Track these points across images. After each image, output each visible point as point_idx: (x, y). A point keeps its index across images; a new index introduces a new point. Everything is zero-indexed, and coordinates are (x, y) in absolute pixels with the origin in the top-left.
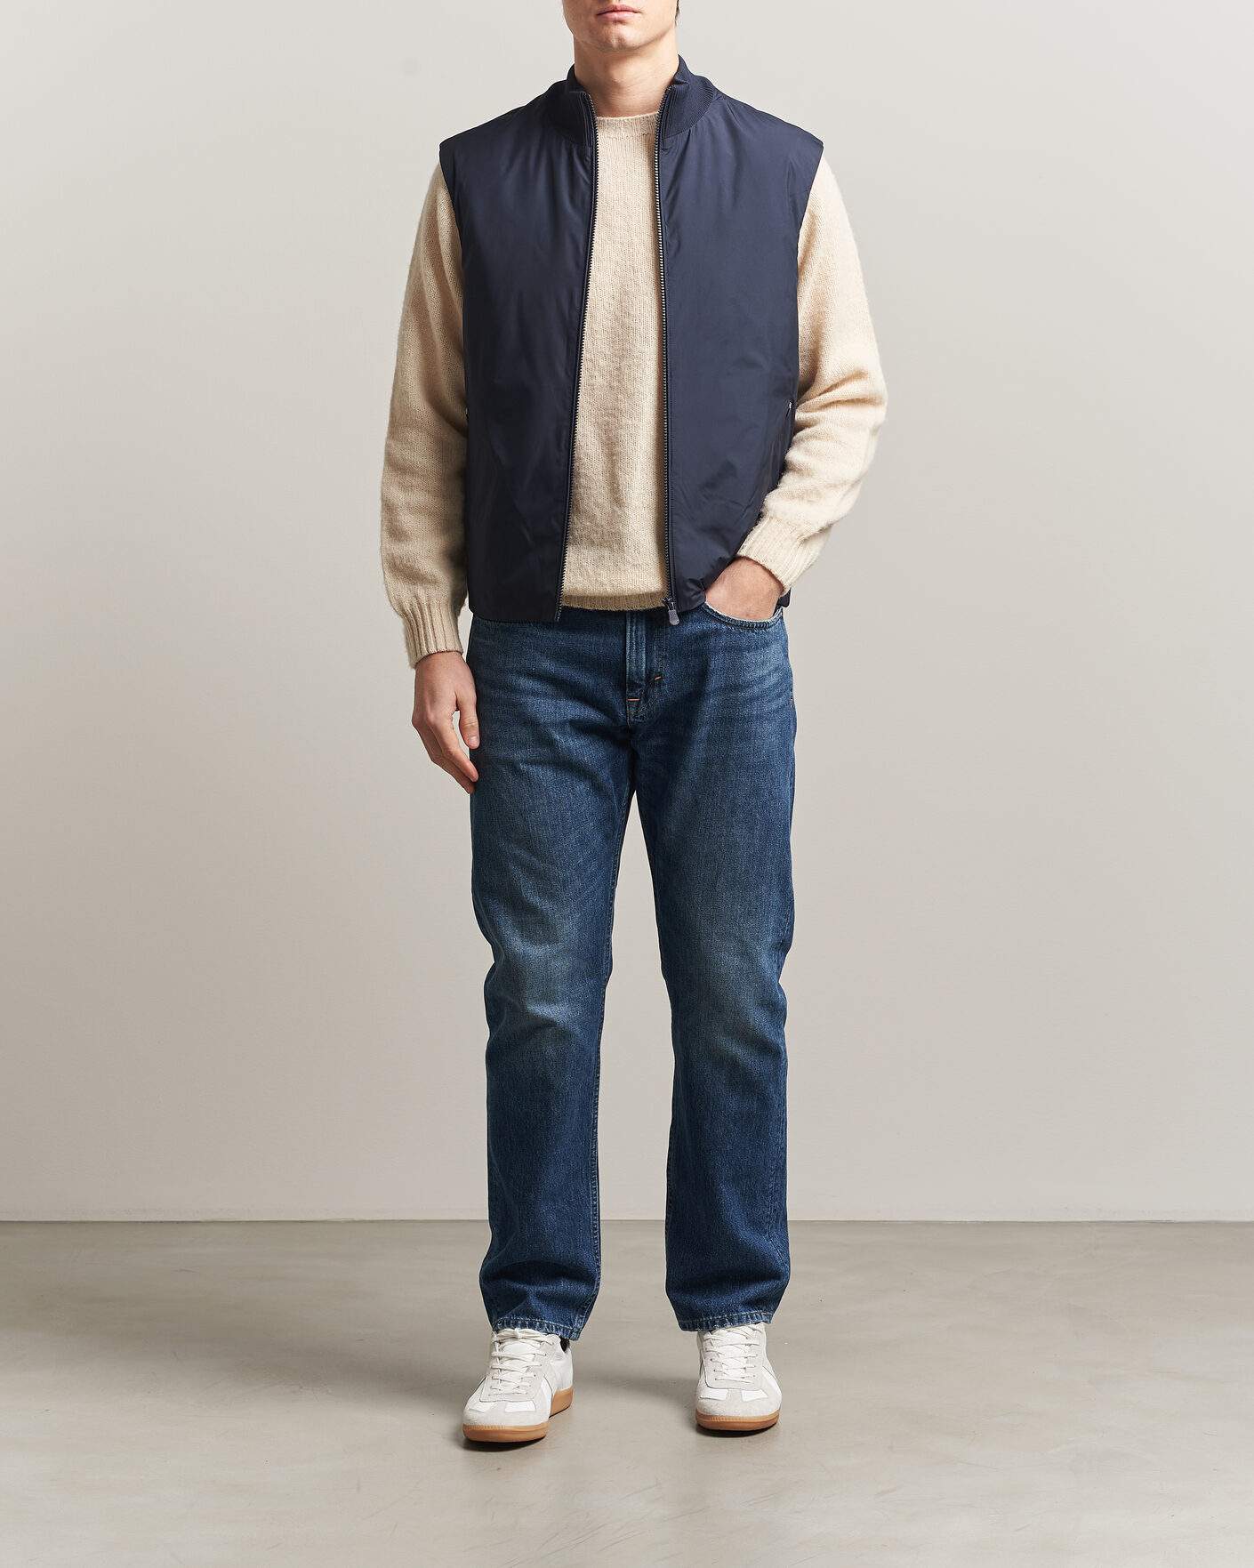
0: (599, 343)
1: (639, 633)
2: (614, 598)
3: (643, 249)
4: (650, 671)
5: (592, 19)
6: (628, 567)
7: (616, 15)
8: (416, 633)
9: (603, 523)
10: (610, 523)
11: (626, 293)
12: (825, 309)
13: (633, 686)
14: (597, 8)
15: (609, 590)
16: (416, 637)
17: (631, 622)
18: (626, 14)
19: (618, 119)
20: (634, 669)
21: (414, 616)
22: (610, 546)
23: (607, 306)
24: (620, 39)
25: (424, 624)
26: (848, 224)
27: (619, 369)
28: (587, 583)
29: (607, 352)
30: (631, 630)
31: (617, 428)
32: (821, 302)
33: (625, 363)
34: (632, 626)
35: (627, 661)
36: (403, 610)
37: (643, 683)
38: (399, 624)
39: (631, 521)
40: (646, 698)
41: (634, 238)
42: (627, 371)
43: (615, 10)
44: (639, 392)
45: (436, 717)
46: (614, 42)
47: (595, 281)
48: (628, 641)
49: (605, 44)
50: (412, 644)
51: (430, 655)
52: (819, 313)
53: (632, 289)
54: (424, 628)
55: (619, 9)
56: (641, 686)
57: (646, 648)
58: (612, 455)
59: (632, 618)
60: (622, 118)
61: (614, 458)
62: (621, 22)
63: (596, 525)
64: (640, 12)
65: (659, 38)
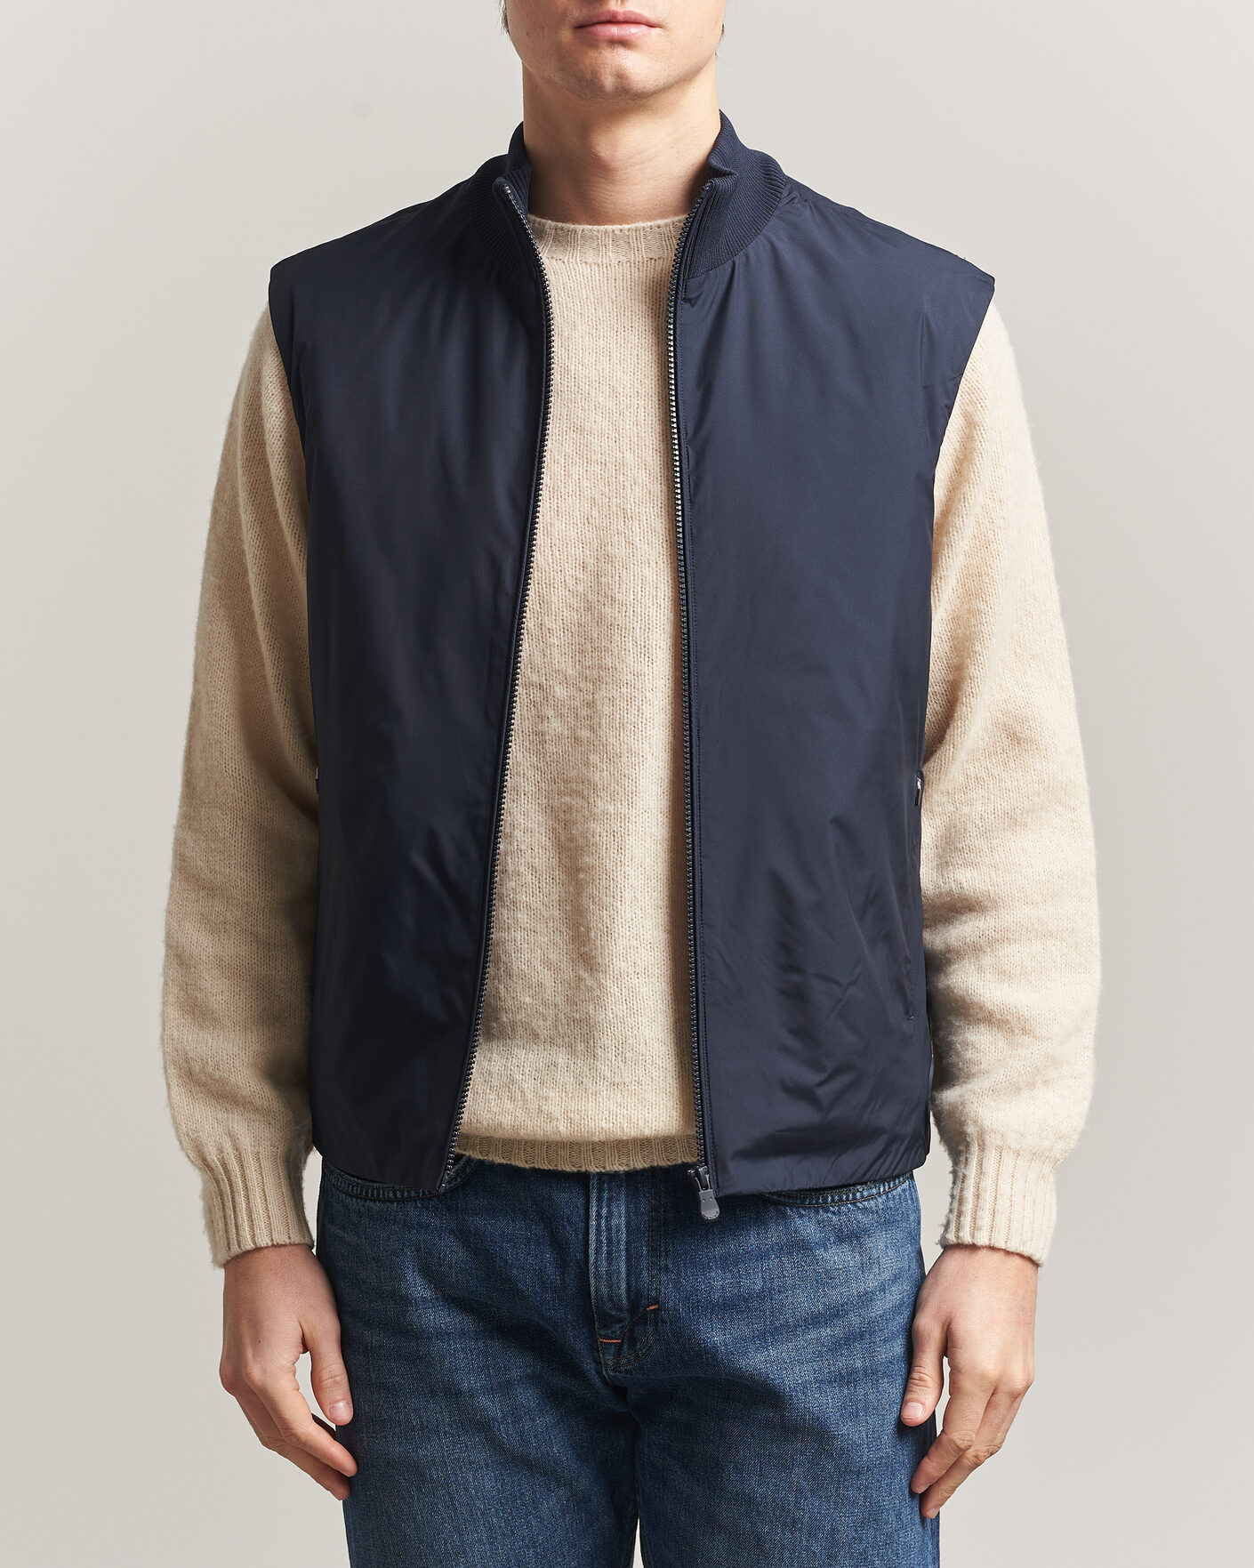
0: (556, 652)
1: (614, 1222)
2: (572, 1146)
3: (642, 477)
4: (635, 1296)
5: (566, 35)
6: (602, 1087)
7: (614, 30)
8: (229, 1205)
9: (559, 1000)
10: (571, 1001)
11: (609, 558)
12: (982, 606)
13: (608, 1321)
14: (577, 13)
15: (562, 1129)
16: (230, 1212)
17: (599, 1199)
18: (632, 31)
19: (602, 228)
20: (604, 1290)
21: (227, 1172)
22: (570, 1046)
23: (571, 582)
24: (620, 76)
25: (246, 1188)
26: (1028, 445)
27: (591, 704)
28: (520, 1114)
29: (570, 671)
30: (599, 1216)
31: (586, 820)
32: (974, 591)
33: (603, 693)
34: (600, 1207)
35: (591, 1275)
36: (204, 1160)
37: (625, 1315)
38: (193, 1182)
39: (611, 1000)
40: (633, 1342)
41: (628, 455)
42: (606, 710)
43: (613, 20)
44: (630, 751)
45: (264, 1372)
46: (609, 82)
47: (549, 534)
48: (592, 1237)
49: (589, 84)
50: (221, 1226)
51: (258, 1249)
52: (969, 611)
53: (621, 552)
54: (247, 1197)
55: (620, 18)
56: (620, 1320)
57: (627, 1251)
58: (578, 870)
59: (600, 1190)
60: (609, 228)
61: (581, 876)
62: (624, 43)
63: (544, 1003)
64: (659, 26)
65: (688, 77)
